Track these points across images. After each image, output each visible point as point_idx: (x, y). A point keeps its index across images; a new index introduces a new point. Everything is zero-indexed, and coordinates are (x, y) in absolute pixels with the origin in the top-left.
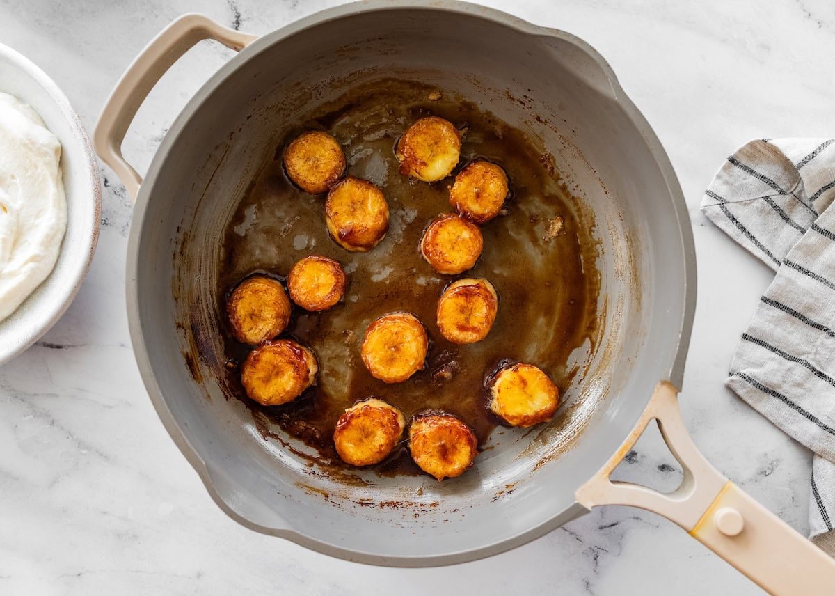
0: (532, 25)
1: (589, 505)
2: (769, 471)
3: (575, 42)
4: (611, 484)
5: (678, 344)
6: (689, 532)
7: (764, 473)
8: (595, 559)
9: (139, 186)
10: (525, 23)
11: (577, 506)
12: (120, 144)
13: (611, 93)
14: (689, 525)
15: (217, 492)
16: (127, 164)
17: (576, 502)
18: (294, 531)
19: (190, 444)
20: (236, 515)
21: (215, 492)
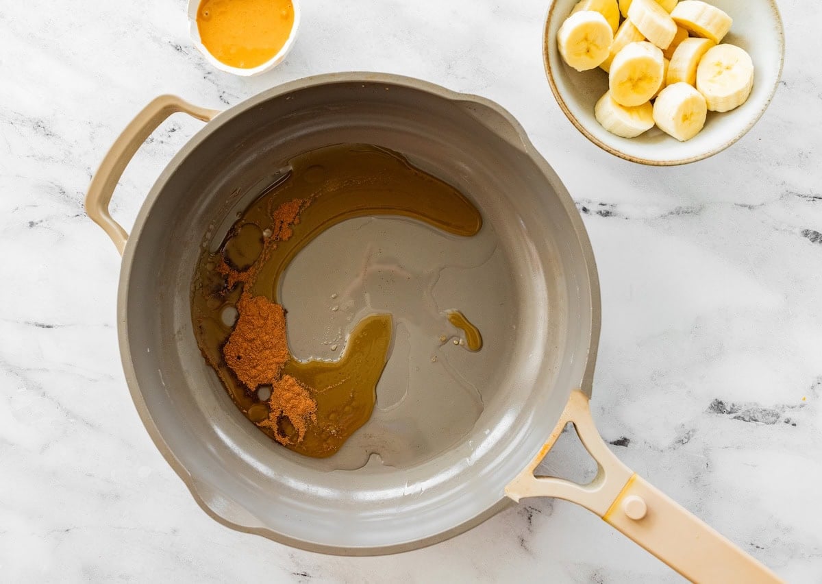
0: (453, 92)
1: (516, 498)
2: (685, 440)
3: (491, 106)
4: (535, 479)
5: (587, 359)
6: (603, 518)
7: (681, 442)
8: (529, 519)
9: (126, 242)
10: (447, 90)
11: (507, 498)
12: (108, 205)
13: (524, 148)
14: (603, 512)
15: (202, 498)
16: (114, 222)
17: (505, 495)
18: (268, 528)
19: (177, 460)
20: (218, 516)
21: (199, 498)
